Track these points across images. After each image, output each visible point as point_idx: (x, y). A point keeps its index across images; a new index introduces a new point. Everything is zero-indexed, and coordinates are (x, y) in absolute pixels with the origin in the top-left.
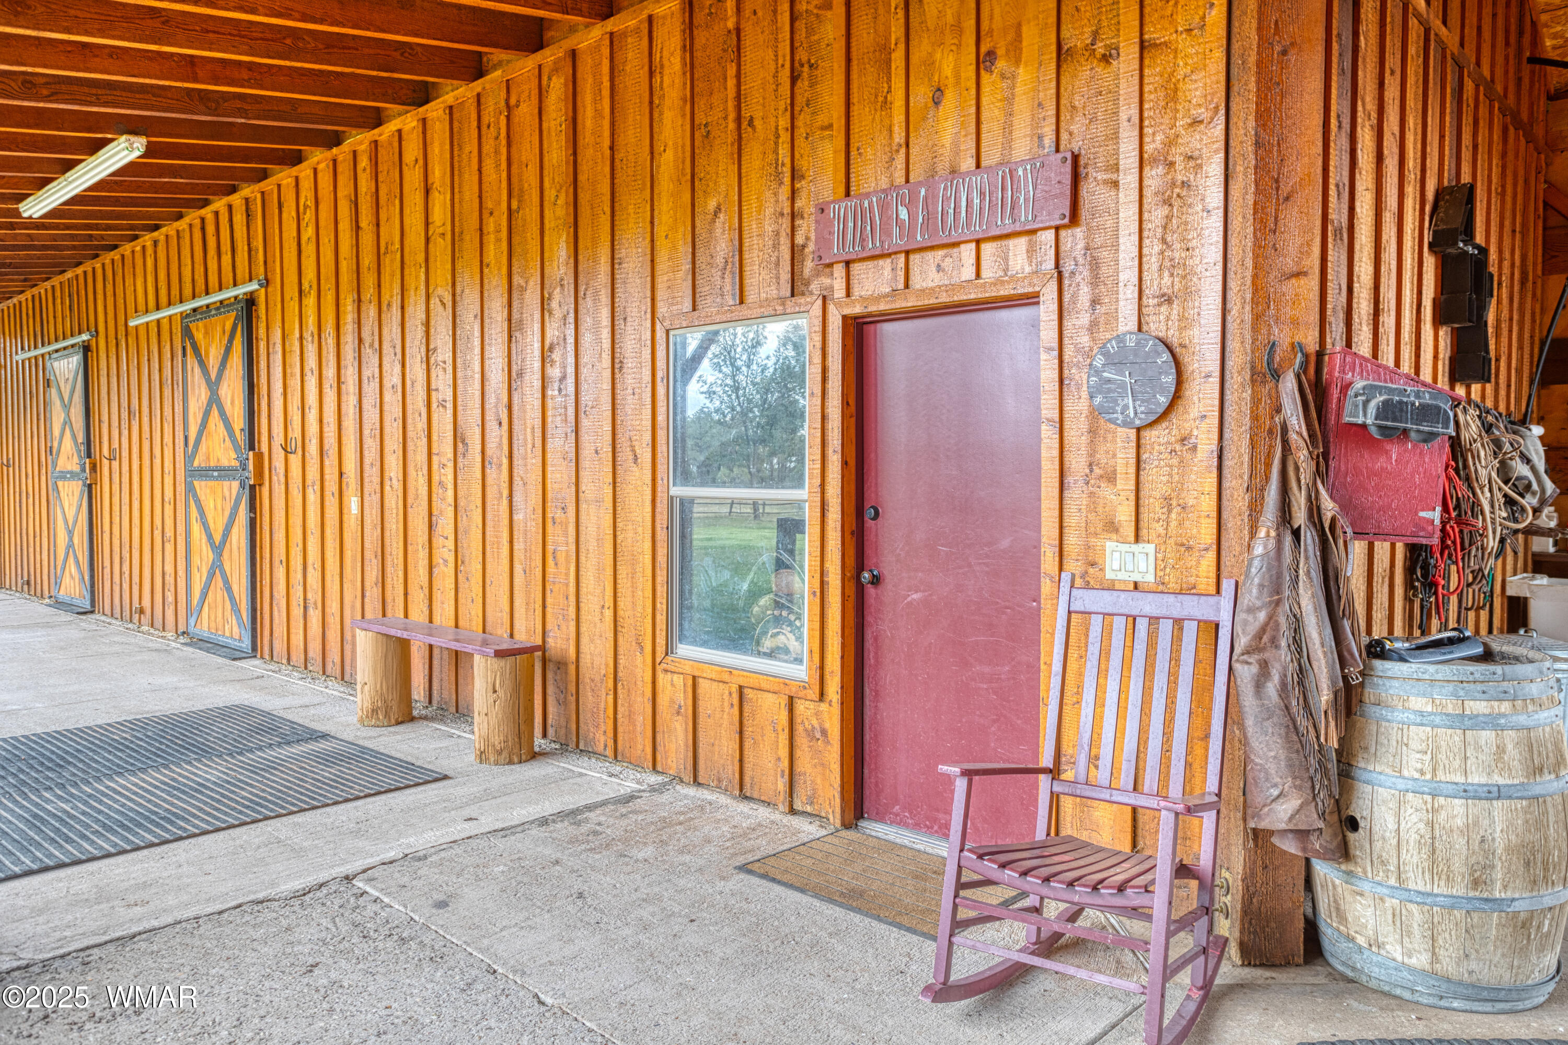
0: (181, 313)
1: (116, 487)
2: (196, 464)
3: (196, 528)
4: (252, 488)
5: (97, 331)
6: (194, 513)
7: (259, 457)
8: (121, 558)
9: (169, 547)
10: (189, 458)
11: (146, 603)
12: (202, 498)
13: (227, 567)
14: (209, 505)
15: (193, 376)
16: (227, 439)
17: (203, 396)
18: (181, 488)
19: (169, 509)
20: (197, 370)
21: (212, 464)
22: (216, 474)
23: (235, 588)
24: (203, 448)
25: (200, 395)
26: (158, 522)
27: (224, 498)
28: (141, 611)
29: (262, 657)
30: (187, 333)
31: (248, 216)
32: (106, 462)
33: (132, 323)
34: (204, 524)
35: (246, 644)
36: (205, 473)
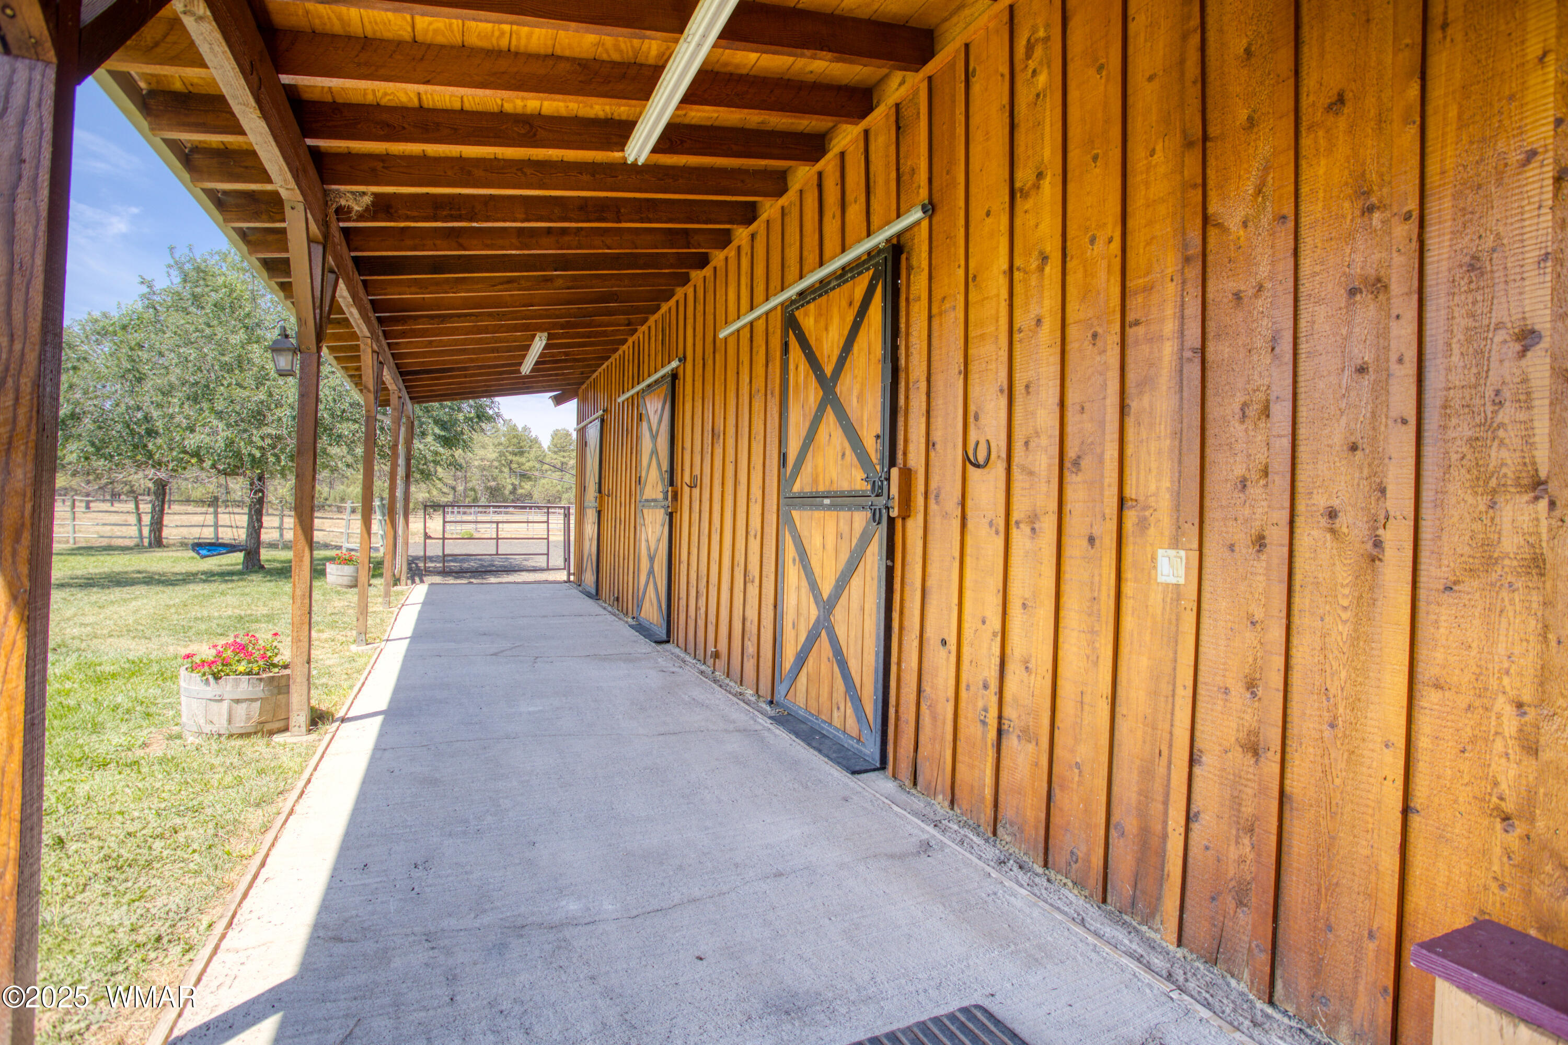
0: (782, 304)
1: (695, 516)
2: (796, 488)
3: (793, 574)
4: (891, 521)
5: (685, 357)
6: (790, 551)
7: (907, 475)
8: (697, 592)
9: (753, 590)
10: (784, 482)
11: (723, 647)
12: (804, 533)
13: (841, 632)
14: (814, 543)
15: (797, 375)
16: (849, 451)
17: (812, 399)
18: (772, 518)
19: (754, 545)
20: (803, 366)
21: (821, 488)
22: (827, 501)
23: (853, 665)
24: (807, 468)
25: (806, 398)
26: (740, 557)
27: (840, 536)
28: (716, 655)
29: (895, 777)
30: (791, 323)
31: (898, 128)
32: (686, 489)
33: (722, 335)
34: (804, 568)
35: (871, 749)
36: (812, 500)
